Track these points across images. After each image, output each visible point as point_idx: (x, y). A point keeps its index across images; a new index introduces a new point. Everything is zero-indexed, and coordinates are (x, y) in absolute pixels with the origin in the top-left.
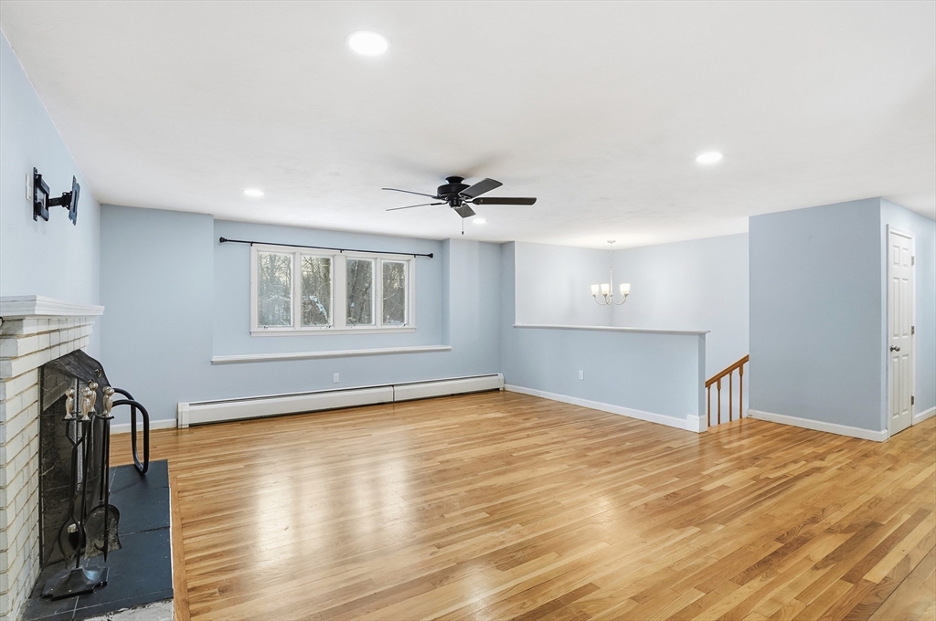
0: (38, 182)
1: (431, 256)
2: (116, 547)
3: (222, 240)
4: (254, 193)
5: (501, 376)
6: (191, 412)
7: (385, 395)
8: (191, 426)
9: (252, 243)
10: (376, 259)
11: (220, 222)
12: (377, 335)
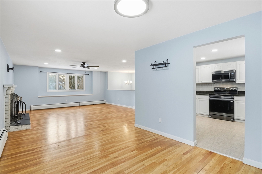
0: (8, 66)
1: (89, 75)
2: (22, 119)
3: (40, 72)
4: (46, 64)
5: (105, 101)
6: (34, 107)
7: (78, 104)
8: (34, 110)
9: (47, 72)
10: (76, 75)
11: (40, 68)
12: (76, 91)
